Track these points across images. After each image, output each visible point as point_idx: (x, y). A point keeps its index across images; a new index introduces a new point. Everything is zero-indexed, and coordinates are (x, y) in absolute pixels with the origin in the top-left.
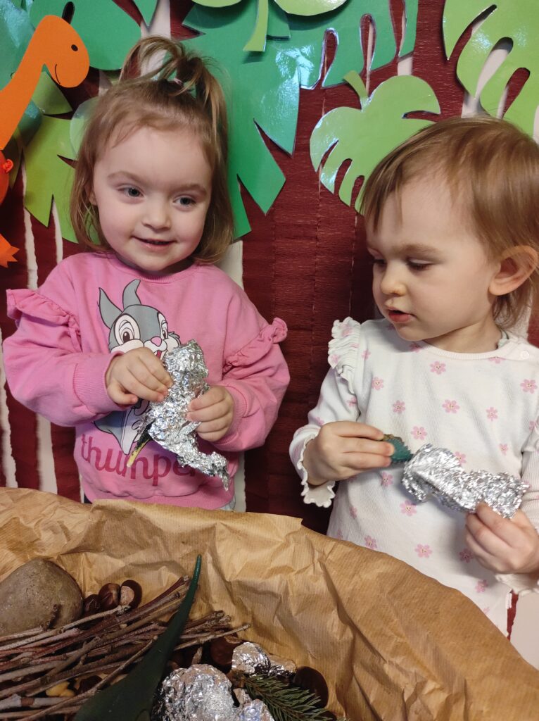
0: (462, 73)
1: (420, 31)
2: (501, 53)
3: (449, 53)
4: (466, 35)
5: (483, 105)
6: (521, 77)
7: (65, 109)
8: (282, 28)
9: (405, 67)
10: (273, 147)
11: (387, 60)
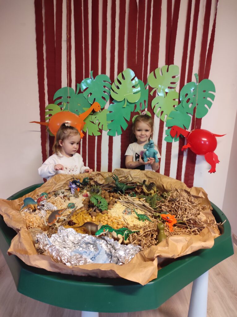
0: (154, 111)
1: (148, 105)
2: (160, 108)
3: (152, 108)
4: (154, 107)
5: (158, 115)
6: (162, 112)
7: (92, 113)
8: (128, 104)
9: (146, 110)
10: (126, 120)
11: (144, 109)
